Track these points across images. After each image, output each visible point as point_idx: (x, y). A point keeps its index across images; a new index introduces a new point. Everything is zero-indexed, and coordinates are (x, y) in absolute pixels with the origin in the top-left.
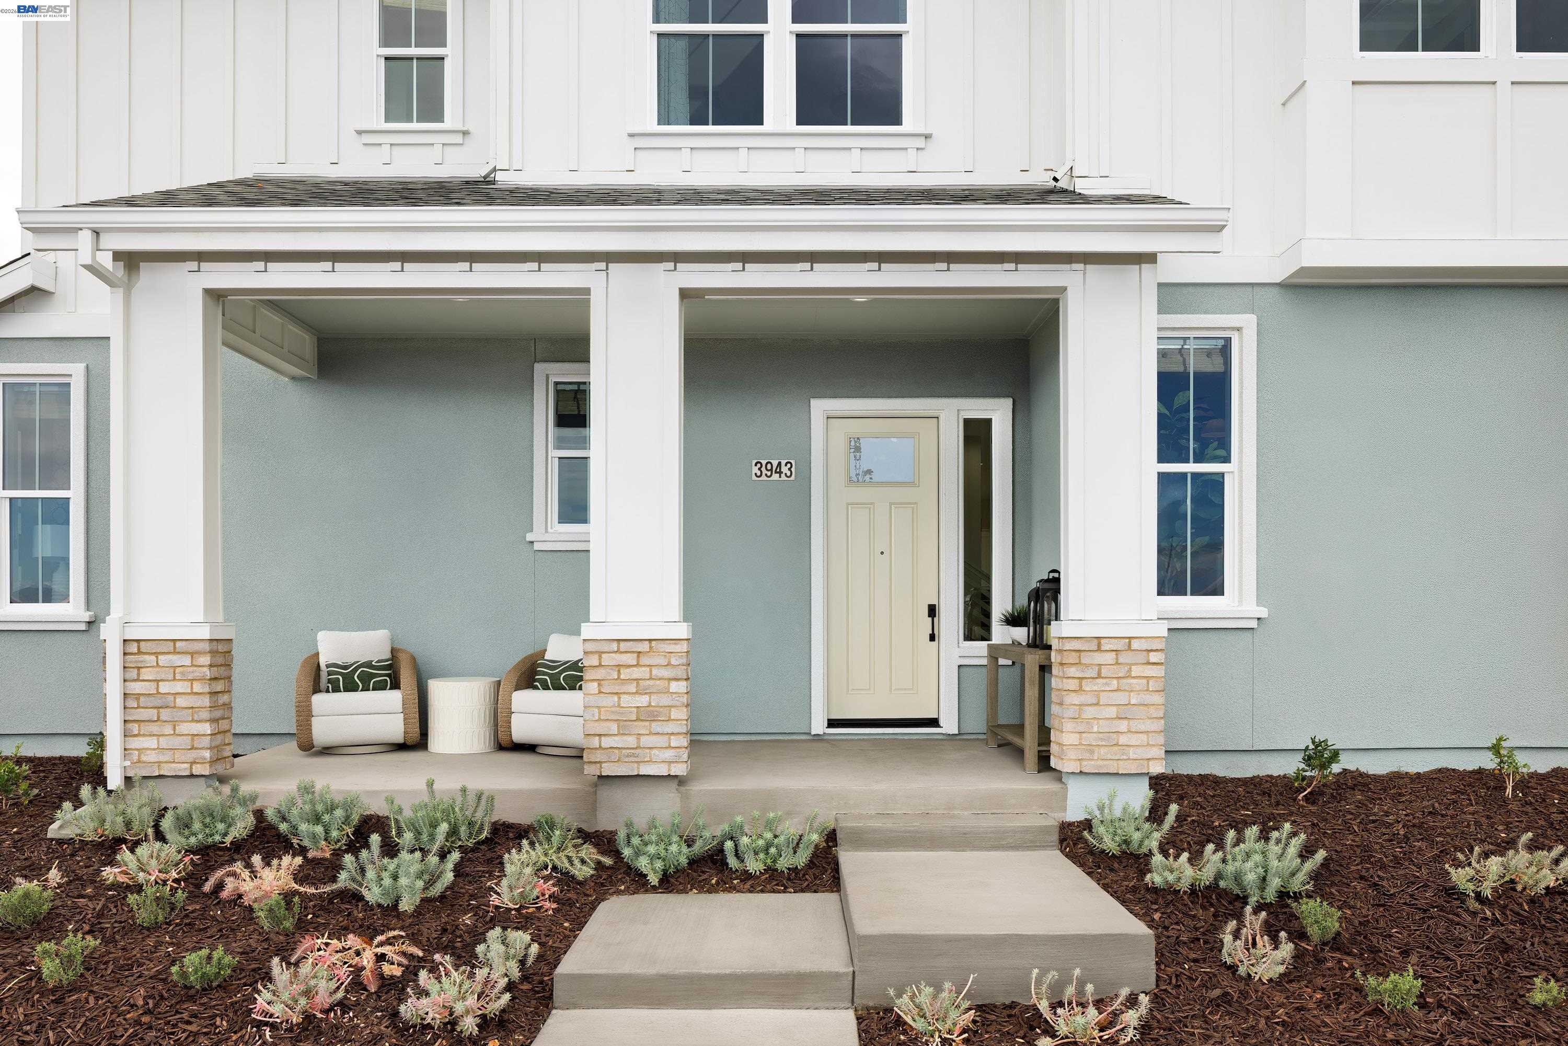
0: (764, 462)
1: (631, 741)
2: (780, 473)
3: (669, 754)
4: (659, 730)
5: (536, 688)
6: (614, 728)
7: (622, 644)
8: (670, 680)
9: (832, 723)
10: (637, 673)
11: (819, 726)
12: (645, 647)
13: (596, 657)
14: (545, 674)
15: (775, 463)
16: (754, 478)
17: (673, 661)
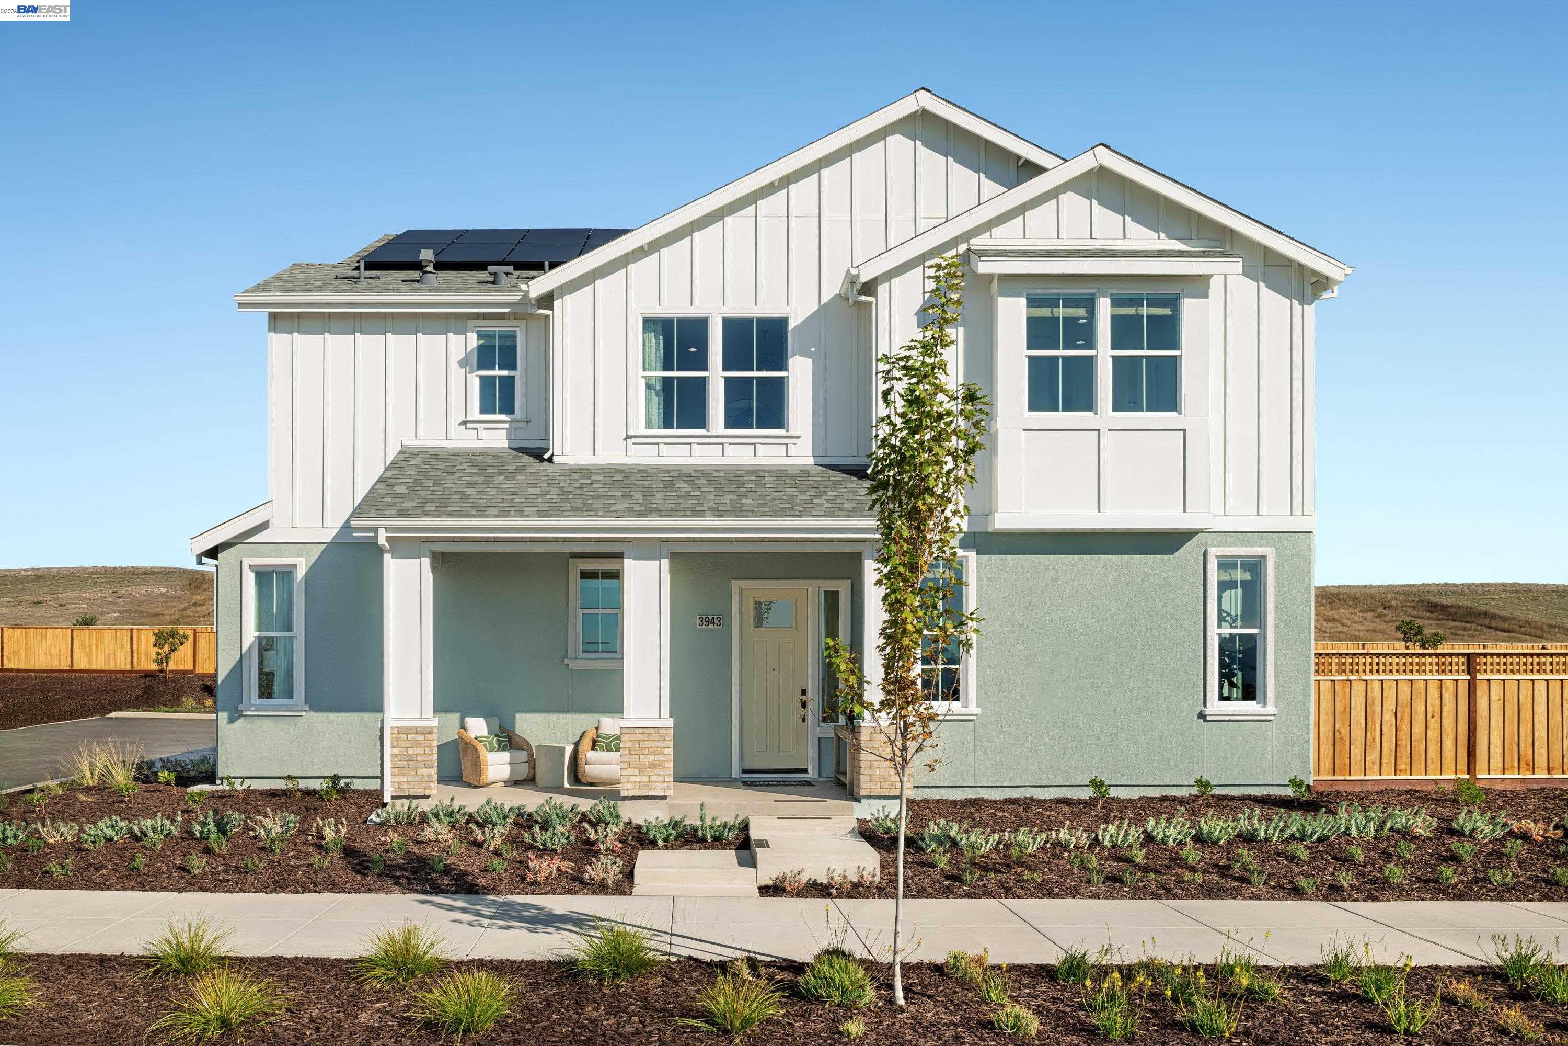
0: (704, 617)
1: (645, 779)
2: (714, 623)
3: (663, 785)
4: (660, 773)
5: (597, 750)
6: (636, 772)
7: (641, 730)
8: (665, 748)
9: (745, 771)
10: (648, 744)
11: (736, 773)
12: (653, 730)
13: (628, 736)
14: (603, 742)
15: (711, 617)
16: (698, 626)
17: (666, 738)
